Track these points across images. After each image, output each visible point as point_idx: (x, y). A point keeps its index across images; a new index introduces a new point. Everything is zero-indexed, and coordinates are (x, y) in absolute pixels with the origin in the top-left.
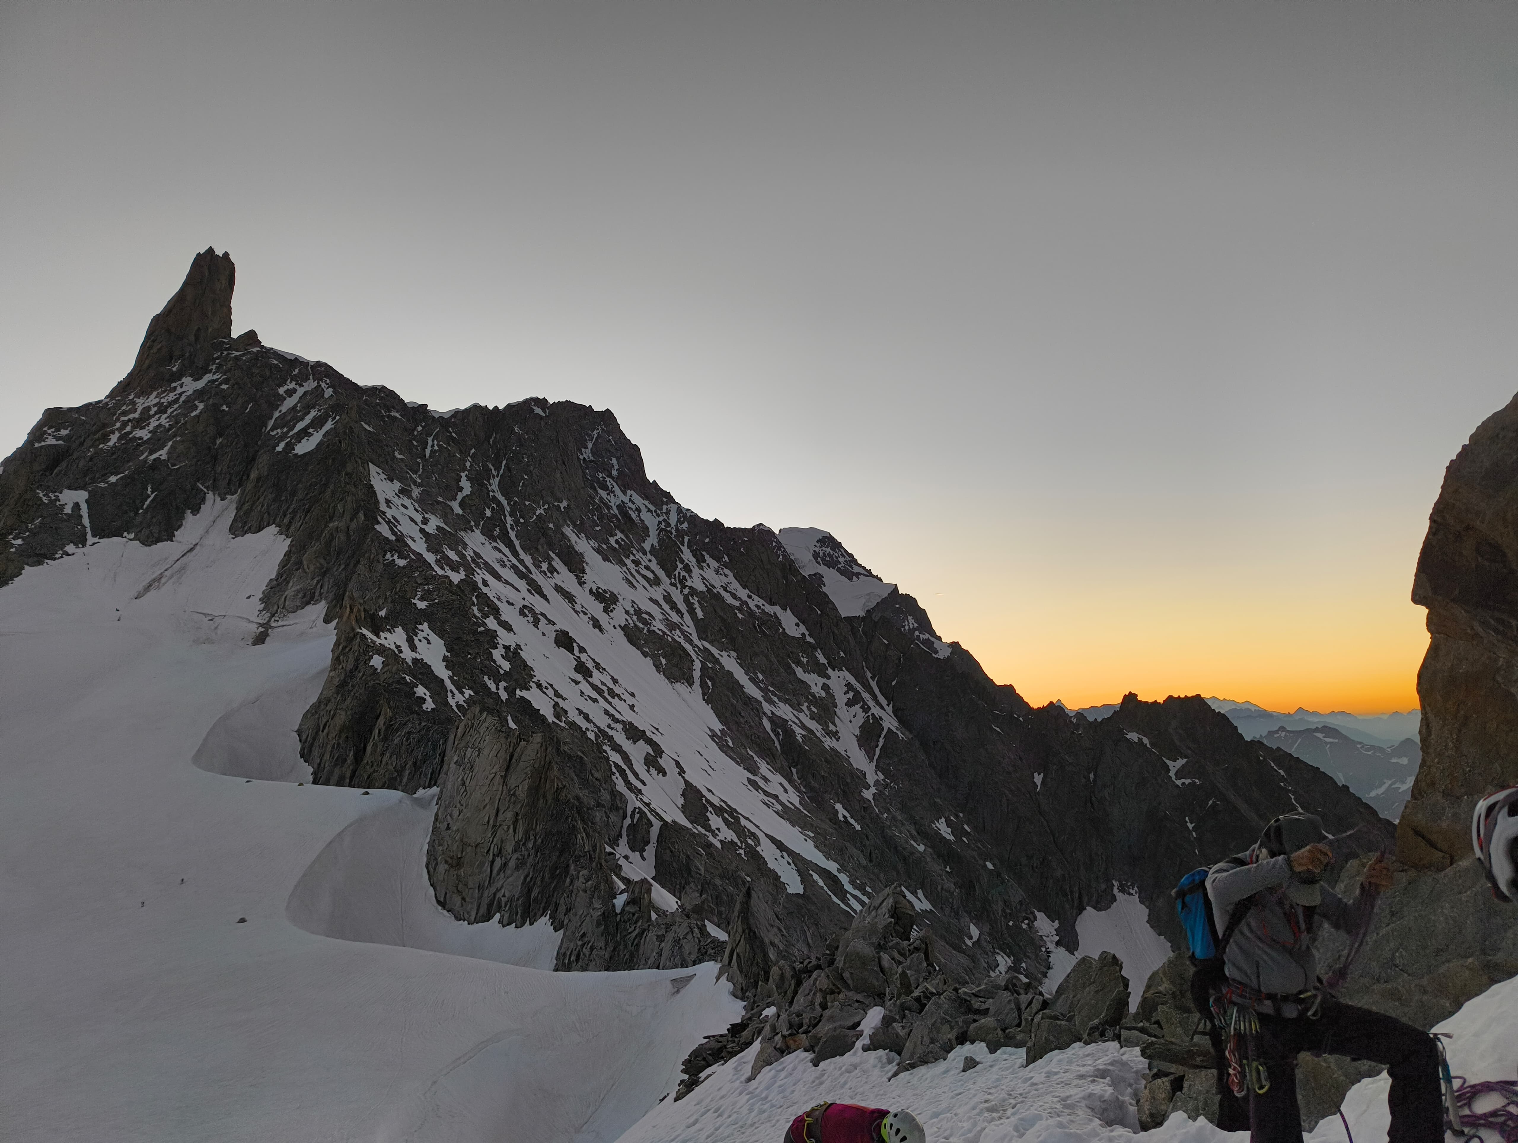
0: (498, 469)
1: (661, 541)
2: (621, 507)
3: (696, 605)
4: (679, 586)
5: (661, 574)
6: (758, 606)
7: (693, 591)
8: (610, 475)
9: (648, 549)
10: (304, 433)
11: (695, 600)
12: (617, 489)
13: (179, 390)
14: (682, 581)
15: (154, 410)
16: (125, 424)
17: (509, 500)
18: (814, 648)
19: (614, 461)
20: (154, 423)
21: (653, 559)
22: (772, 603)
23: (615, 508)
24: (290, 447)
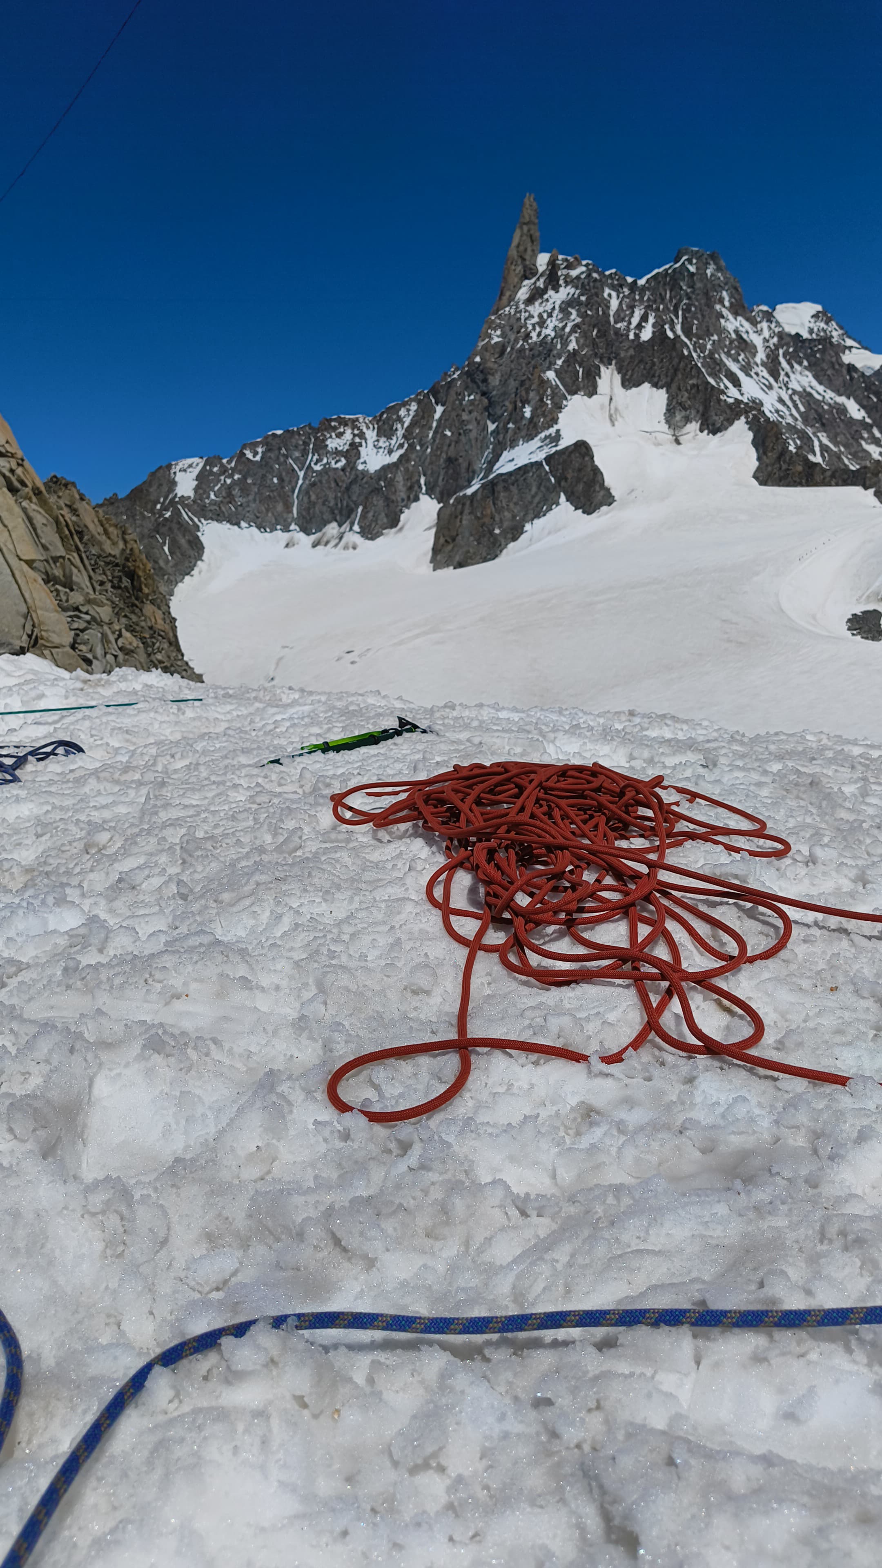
0: (677, 318)
1: (768, 356)
2: (736, 331)
3: (798, 402)
4: (784, 388)
5: (772, 380)
6: (831, 399)
7: (795, 392)
8: (724, 306)
9: (759, 362)
10: (639, 327)
11: (796, 398)
12: (730, 317)
13: (551, 301)
14: (786, 385)
15: (545, 316)
16: (534, 325)
17: (690, 340)
18: (871, 426)
19: (724, 294)
20: (551, 326)
21: (763, 369)
22: (840, 395)
23: (732, 332)
24: (637, 336)
